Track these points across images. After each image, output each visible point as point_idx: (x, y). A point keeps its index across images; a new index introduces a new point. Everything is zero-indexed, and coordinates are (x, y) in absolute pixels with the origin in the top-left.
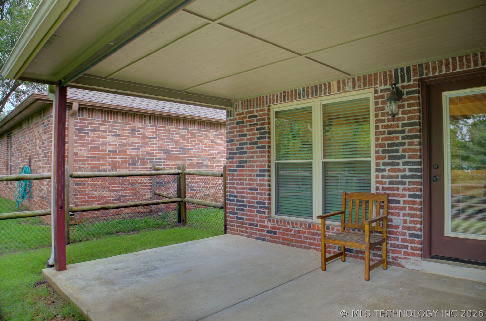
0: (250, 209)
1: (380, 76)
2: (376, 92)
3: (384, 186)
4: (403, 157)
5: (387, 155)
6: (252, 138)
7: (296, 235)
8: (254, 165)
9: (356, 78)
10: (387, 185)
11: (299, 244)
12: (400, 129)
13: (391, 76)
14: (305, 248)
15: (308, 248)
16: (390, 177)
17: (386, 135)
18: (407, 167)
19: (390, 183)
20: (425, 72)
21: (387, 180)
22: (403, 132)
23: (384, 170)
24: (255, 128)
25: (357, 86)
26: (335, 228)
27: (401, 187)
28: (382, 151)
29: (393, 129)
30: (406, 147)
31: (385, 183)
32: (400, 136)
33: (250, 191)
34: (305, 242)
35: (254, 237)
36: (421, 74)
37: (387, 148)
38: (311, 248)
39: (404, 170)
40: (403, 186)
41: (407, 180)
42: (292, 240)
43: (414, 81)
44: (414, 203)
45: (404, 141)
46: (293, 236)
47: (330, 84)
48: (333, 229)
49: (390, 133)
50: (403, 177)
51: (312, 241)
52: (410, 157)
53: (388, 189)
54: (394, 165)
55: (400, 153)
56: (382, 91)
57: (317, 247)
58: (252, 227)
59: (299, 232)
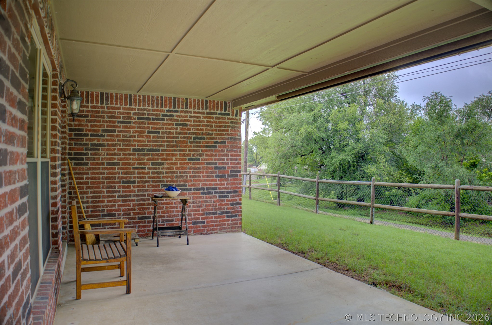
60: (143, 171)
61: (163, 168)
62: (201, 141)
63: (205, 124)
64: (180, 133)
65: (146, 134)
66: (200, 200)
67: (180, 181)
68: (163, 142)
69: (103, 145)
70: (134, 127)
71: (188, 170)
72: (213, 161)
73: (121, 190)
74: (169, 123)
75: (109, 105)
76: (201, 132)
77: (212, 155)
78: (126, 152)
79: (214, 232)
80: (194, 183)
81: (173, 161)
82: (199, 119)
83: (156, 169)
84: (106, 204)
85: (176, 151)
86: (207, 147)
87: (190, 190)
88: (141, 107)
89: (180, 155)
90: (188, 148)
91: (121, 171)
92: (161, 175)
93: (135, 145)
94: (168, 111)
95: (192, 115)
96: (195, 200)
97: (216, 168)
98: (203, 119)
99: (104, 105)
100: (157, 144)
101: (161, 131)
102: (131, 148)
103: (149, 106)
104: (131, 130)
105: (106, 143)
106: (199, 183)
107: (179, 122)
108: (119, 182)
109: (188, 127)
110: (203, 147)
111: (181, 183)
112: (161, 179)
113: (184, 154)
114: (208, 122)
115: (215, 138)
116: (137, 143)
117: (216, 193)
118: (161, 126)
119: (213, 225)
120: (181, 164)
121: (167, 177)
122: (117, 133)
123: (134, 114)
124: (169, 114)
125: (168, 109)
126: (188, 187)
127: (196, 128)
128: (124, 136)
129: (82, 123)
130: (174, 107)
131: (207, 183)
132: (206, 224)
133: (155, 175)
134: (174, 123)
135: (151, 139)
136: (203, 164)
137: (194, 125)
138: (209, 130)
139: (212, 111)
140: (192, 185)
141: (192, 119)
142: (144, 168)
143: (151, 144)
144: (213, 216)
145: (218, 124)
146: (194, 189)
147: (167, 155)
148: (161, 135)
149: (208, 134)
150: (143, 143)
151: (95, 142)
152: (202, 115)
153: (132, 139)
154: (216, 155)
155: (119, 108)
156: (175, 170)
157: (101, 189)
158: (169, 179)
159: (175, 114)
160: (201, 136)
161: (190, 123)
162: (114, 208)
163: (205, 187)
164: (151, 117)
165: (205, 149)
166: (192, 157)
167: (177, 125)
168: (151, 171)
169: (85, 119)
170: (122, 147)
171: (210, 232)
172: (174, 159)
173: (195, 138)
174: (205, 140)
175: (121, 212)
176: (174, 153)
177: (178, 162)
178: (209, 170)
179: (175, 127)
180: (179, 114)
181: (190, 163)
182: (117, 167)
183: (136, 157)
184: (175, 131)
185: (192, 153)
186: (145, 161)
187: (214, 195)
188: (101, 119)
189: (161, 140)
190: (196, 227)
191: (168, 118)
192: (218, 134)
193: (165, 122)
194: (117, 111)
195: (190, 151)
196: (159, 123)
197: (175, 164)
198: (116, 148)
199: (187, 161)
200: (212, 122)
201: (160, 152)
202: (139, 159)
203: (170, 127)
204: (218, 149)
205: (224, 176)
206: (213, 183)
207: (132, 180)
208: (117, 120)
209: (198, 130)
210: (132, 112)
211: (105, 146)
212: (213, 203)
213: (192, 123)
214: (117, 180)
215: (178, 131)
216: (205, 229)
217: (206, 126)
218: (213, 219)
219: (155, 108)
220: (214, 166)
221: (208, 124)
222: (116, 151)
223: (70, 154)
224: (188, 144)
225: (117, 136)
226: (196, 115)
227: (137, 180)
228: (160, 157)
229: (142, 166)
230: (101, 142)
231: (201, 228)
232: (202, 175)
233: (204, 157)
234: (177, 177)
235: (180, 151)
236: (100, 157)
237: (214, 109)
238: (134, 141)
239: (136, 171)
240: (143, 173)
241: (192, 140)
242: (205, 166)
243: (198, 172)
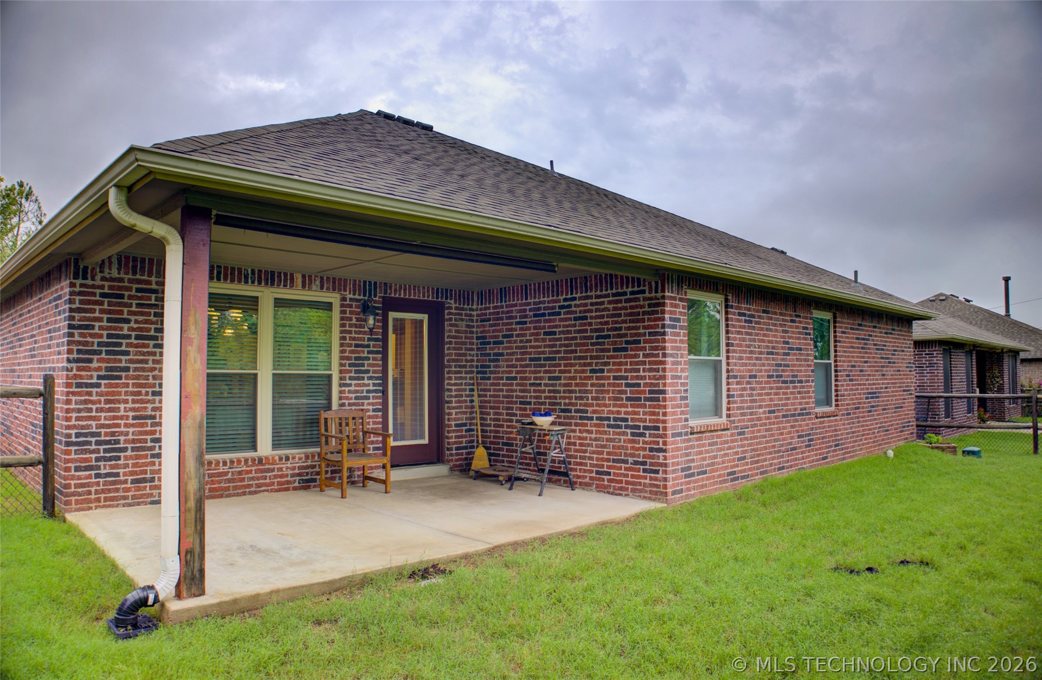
0: (135, 453)
1: (350, 284)
2: (344, 299)
3: (351, 401)
4: (367, 372)
5: (354, 368)
6: (144, 328)
7: (235, 479)
8: (149, 376)
9: (325, 278)
10: (353, 401)
11: (240, 491)
12: (366, 343)
13: (360, 286)
14: (251, 493)
15: (255, 492)
16: (356, 392)
17: (353, 348)
18: (371, 382)
19: (356, 398)
20: (389, 291)
21: (353, 395)
22: (368, 346)
23: (350, 385)
24: (152, 311)
25: (325, 287)
26: (297, 456)
27: (366, 401)
28: (349, 364)
29: (360, 342)
30: (371, 361)
31: (351, 399)
32: (366, 350)
33: (135, 422)
34: (250, 486)
35: (146, 502)
36: (386, 293)
37: (353, 361)
38: (260, 491)
39: (369, 385)
40: (367, 401)
41: (371, 395)
42: (228, 489)
43: (380, 297)
44: (377, 417)
45: (370, 355)
46: (229, 481)
47: (292, 275)
48: (294, 458)
49: (357, 346)
50: (368, 391)
51: (261, 481)
52: (374, 372)
53: (354, 404)
54: (360, 380)
55: (366, 368)
56: (351, 299)
57: (269, 488)
58: (141, 485)
59: (240, 473)
60: (539, 388)
61: (560, 385)
62: (606, 341)
63: (611, 312)
64: (579, 332)
65: (542, 336)
66: (605, 437)
67: (581, 405)
68: (561, 346)
69: (502, 354)
70: (529, 329)
71: (589, 388)
72: (623, 374)
73: (518, 412)
74: (566, 318)
75: (507, 303)
76: (606, 327)
77: (620, 364)
78: (523, 363)
79: (624, 493)
80: (597, 408)
81: (572, 375)
82: (602, 307)
83: (552, 385)
84: (505, 429)
85: (575, 358)
86: (615, 350)
87: (591, 419)
88: (537, 300)
89: (580, 365)
90: (589, 354)
91: (519, 388)
92: (558, 395)
93: (530, 353)
94: (565, 300)
95: (594, 300)
96: (598, 436)
97: (627, 385)
98: (608, 306)
99: (503, 303)
100: (554, 349)
101: (557, 330)
102: (528, 356)
103: (544, 297)
104: (528, 332)
105: (505, 352)
106: (603, 408)
107: (578, 315)
108: (516, 403)
109: (589, 321)
110: (608, 350)
111: (582, 408)
112: (558, 401)
113: (585, 363)
114: (615, 309)
115: (625, 335)
116: (533, 350)
117: (627, 427)
118: (557, 323)
119: (621, 482)
120: (581, 378)
121: (564, 398)
122: (514, 338)
123: (530, 310)
124: (566, 303)
125: (564, 296)
126: (589, 415)
127: (599, 320)
128: (521, 341)
129: (486, 329)
130: (572, 294)
131: (615, 409)
132: (612, 477)
133: (552, 394)
134: (572, 316)
135: (548, 343)
136: (608, 378)
137: (596, 317)
138: (616, 322)
139: (620, 290)
140: (594, 412)
141: (594, 308)
142: (540, 385)
143: (547, 350)
144: (623, 465)
145: (629, 311)
146: (598, 419)
147: (565, 365)
148: (557, 336)
149: (616, 329)
150: (539, 350)
151: (496, 351)
152: (606, 300)
153: (528, 344)
154: (626, 364)
155: (515, 305)
156: (573, 388)
157: (501, 411)
158: (567, 401)
159: (573, 303)
160: (605, 333)
161: (591, 314)
162: (512, 436)
163: (612, 416)
164: (547, 312)
165: (612, 353)
166: (594, 368)
167: (576, 319)
168: (547, 389)
169: (488, 323)
170: (519, 357)
171: (618, 492)
172: (573, 371)
173: (598, 337)
174: (612, 340)
175: (518, 442)
176: (572, 361)
177: (578, 375)
178: (617, 389)
179: (573, 322)
180: (577, 302)
181: (592, 377)
182: (515, 382)
183: (533, 369)
184: (573, 329)
185: (594, 361)
186: (542, 375)
187: (624, 430)
188: (501, 322)
189: (558, 343)
190: (599, 479)
191: (565, 310)
192: (629, 328)
193: (562, 316)
194: (514, 309)
195: (592, 357)
196: (555, 319)
197: (574, 378)
198: (514, 357)
199: (588, 374)
200: (621, 309)
201: (557, 362)
202: (535, 372)
203: (567, 323)
204: (629, 352)
205: (639, 399)
206: (623, 410)
207: (528, 400)
208: (514, 321)
209: (601, 323)
210: (528, 308)
211: (504, 356)
212: (622, 444)
213: (594, 314)
214: (514, 400)
215: (577, 328)
216: (610, 486)
217: (613, 316)
218: (623, 471)
219: (551, 298)
220: (624, 382)
221: (615, 312)
222: (514, 362)
223: (477, 367)
224: (590, 347)
225: (515, 342)
226: (599, 300)
227: (533, 400)
228: (557, 369)
229: (538, 382)
230: (500, 351)
231: (606, 483)
232: (607, 396)
233: (611, 367)
234: (576, 398)
235: (580, 358)
236: (501, 369)
237: (622, 288)
238: (531, 347)
239: (532, 388)
240: (540, 391)
241: (594, 341)
242: (612, 381)
243: (602, 392)
